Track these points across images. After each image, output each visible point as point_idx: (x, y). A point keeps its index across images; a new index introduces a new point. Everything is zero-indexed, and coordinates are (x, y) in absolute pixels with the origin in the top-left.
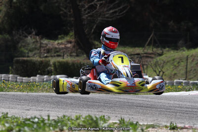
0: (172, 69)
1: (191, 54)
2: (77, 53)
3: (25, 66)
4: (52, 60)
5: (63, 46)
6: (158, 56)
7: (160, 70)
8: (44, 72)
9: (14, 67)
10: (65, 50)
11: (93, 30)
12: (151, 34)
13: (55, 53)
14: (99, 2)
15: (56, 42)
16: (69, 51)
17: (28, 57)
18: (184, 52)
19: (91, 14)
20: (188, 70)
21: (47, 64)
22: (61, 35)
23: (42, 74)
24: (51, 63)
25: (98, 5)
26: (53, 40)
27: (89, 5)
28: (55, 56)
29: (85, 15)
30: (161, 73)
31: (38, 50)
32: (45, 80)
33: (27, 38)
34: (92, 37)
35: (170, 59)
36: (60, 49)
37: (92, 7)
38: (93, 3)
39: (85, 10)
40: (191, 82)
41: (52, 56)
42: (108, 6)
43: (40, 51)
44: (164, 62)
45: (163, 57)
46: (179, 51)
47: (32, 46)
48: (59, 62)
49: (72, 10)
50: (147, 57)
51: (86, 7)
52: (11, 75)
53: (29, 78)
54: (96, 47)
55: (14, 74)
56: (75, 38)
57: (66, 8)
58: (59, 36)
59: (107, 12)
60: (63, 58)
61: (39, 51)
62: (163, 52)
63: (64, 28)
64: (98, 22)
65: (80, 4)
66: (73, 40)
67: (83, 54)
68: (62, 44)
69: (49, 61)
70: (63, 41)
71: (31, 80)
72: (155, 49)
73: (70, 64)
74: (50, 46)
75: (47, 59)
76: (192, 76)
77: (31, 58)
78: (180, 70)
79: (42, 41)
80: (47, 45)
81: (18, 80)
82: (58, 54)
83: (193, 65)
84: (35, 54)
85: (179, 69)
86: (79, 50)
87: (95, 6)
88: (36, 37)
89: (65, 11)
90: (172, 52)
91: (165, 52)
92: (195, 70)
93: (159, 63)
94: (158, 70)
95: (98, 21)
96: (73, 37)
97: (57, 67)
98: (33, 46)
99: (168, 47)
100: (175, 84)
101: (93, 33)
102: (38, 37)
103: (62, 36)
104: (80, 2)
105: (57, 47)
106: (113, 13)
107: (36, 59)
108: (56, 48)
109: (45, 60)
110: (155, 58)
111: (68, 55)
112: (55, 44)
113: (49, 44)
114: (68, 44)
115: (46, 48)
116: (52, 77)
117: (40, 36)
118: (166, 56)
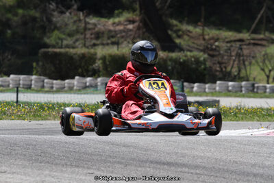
3: (58, 62)
4: (101, 52)
5: (121, 28)
6: (272, 43)
7: (270, 68)
8: (87, 71)
9: (41, 63)
10: (124, 34)
12: (261, 9)
13: (109, 38)
15: (111, 21)
16: (131, 35)
17: (67, 46)
22: (118, 9)
23: (83, 76)
26: (105, 17)
28: (108, 44)
30: (273, 73)
31: (82, 34)
32: (88, 84)
33: (64, 15)
34: (168, 12)
36: (115, 31)
41: (103, 44)
43: (85, 35)
47: (72, 27)
48: (110, 56)
50: (255, 44)
52: (34, 77)
53: (63, 82)
54: (175, 28)
55: (40, 75)
56: (141, 14)
58: (116, 12)
61: (82, 36)
66: (137, 18)
68: (119, 24)
69: (96, 54)
70: (122, 19)
71: (66, 85)
72: (267, 34)
74: (100, 27)
75: (92, 51)
77: (67, 50)
79: (87, 20)
80: (95, 25)
81: (45, 85)
82: (113, 40)
84: (77, 40)
88: (78, 13)
94: (267, 67)
96: (138, 12)
97: (108, 63)
98: (75, 28)
101: (170, 7)
102: (81, 14)
103: (120, 10)
105: (112, 28)
108: (110, 31)
109: (89, 53)
110: (268, 46)
111: (129, 42)
112: (108, 24)
113: (99, 24)
114: (130, 24)
115: (94, 31)
116: (99, 79)
117: (85, 12)
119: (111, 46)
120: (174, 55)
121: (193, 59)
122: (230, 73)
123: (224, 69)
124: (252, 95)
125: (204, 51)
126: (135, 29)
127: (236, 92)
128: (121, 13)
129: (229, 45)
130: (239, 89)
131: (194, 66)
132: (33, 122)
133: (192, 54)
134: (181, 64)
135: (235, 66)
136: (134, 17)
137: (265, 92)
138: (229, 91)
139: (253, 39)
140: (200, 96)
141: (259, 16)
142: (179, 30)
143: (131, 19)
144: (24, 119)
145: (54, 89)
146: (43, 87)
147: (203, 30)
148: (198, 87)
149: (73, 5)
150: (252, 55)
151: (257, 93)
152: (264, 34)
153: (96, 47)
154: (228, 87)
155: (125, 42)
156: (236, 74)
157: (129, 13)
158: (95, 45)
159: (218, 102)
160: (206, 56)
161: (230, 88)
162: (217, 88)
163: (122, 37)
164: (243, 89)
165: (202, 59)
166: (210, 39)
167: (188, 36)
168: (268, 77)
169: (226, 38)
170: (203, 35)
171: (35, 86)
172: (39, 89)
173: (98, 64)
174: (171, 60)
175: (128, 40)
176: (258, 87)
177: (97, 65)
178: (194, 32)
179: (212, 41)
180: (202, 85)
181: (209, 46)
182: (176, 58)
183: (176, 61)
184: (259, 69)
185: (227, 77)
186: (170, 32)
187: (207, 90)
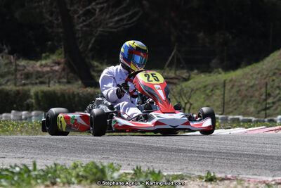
0: (203, 100)
1: (230, 78)
2: (68, 79)
4: (33, 90)
5: (48, 69)
6: (183, 81)
7: (186, 101)
8: (22, 106)
10: (51, 74)
11: (90, 46)
12: (172, 51)
13: (37, 79)
14: (99, 6)
15: (38, 64)
16: (56, 75)
18: (220, 76)
19: (87, 23)
20: (226, 101)
21: (26, 95)
22: (45, 53)
23: (19, 109)
24: (32, 94)
25: (98, 10)
26: (34, 60)
27: (84, 10)
28: (36, 84)
29: (78, 24)
30: (188, 106)
31: (13, 74)
32: (23, 117)
34: (90, 55)
35: (200, 86)
36: (44, 74)
37: (89, 13)
38: (90, 7)
39: (79, 17)
40: (230, 117)
41: (32, 84)
42: (112, 11)
43: (16, 75)
44: (192, 90)
45: (190, 83)
46: (212, 74)
47: (4, 70)
48: (43, 92)
49: (59, 18)
51: (81, 12)
54: (96, 69)
56: (65, 57)
57: (51, 15)
58: (44, 55)
59: (111, 20)
60: (49, 86)
62: (189, 76)
63: (50, 43)
64: (97, 34)
65: (72, 9)
66: (63, 60)
67: (76, 80)
68: (46, 65)
69: (29, 91)
70: (49, 61)
71: (4, 118)
72: (178, 73)
73: (59, 95)
74: (29, 69)
75: (26, 88)
76: (230, 110)
78: (214, 101)
79: (18, 62)
80: (25, 67)
82: (41, 80)
83: (232, 94)
84: (8, 81)
85: (212, 100)
86: (71, 75)
87: (93, 11)
88: (9, 56)
89: (50, 19)
90: (203, 76)
91: (193, 76)
92: (235, 100)
93: (185, 91)
94: (183, 100)
95: (98, 32)
96: (63, 55)
97: (40, 98)
98: (6, 70)
99: (197, 69)
101: (91, 50)
102: (12, 57)
103: (48, 54)
104: (71, 7)
105: (39, 69)
106: (118, 21)
107: (10, 87)
108: (38, 72)
109: (23, 90)
111: (55, 82)
112: (36, 66)
114: (55, 66)
115: (23, 72)
116: (33, 113)
117: (15, 55)
118: (195, 82)
119: (39, 85)
126: (60, 71)
128: (49, 56)
141: (170, 58)
143: (57, 61)
149: (4, 50)
158: (24, 84)
168: (184, 109)
186: (92, 73)
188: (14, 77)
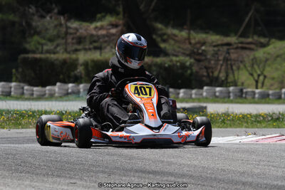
3: (38, 68)
4: (83, 57)
5: (103, 32)
6: (261, 47)
7: (259, 72)
8: (69, 77)
9: (20, 70)
10: (106, 39)
11: (153, 4)
13: (91, 43)
15: (93, 26)
16: (113, 40)
17: (48, 52)
21: (73, 65)
22: (100, 13)
23: (65, 82)
26: (87, 21)
28: (90, 49)
30: (261, 78)
31: (63, 38)
32: (70, 91)
33: (45, 20)
34: (152, 16)
35: (281, 52)
36: (98, 36)
41: (85, 49)
43: (66, 40)
45: (270, 49)
47: (52, 32)
48: (93, 61)
50: (243, 48)
52: (13, 84)
53: (43, 89)
54: (160, 32)
55: (20, 82)
56: (124, 16)
58: (99, 16)
60: (101, 55)
62: (269, 41)
66: (121, 22)
68: (102, 28)
69: (77, 60)
70: (105, 23)
71: (47, 92)
72: (256, 38)
74: (82, 32)
75: (74, 56)
77: (48, 55)
79: (69, 24)
80: (77, 30)
81: (25, 91)
82: (96, 44)
84: (58, 45)
88: (59, 17)
94: (256, 72)
96: (121, 16)
97: (90, 69)
98: (55, 33)
100: (283, 96)
101: (154, 10)
102: (62, 18)
103: (103, 14)
105: (94, 33)
108: (92, 36)
109: (70, 58)
110: (257, 50)
112: (91, 28)
113: (81, 28)
114: (112, 28)
115: (75, 36)
116: (81, 86)
117: (66, 15)
118: (275, 48)
119: (93, 51)
120: (159, 60)
121: (178, 64)
122: (217, 78)
123: (211, 74)
124: (240, 101)
125: (190, 55)
126: (118, 34)
127: (224, 98)
128: (104, 17)
129: (216, 49)
130: (226, 95)
131: (180, 71)
132: (12, 131)
133: (178, 59)
134: (166, 69)
135: (223, 70)
136: (117, 21)
137: (254, 98)
138: (217, 97)
139: (242, 43)
140: (187, 102)
141: (247, 19)
142: (164, 34)
143: (114, 23)
144: (4, 128)
145: (35, 96)
146: (23, 94)
147: (189, 34)
148: (184, 93)
149: (54, 9)
150: (240, 59)
151: (245, 98)
152: (253, 37)
153: (78, 53)
154: (215, 93)
155: (109, 48)
156: (223, 79)
157: (112, 17)
158: (76, 50)
159: (206, 108)
160: (192, 60)
161: (217, 94)
162: (205, 94)
163: (106, 42)
164: (231, 94)
165: (188, 64)
166: (196, 43)
167: (174, 40)
168: (257, 82)
169: (213, 42)
170: (189, 39)
171: (15, 93)
172: (19, 96)
173: (80, 69)
174: (156, 65)
175: (111, 45)
176: (246, 93)
177: (78, 70)
178: (179, 36)
179: (198, 45)
180: (188, 91)
181: (195, 50)
182: (161, 64)
183: (160, 66)
184: (247, 74)
185: (214, 82)
186: (154, 37)
187: (193, 96)
188: (64, 41)
